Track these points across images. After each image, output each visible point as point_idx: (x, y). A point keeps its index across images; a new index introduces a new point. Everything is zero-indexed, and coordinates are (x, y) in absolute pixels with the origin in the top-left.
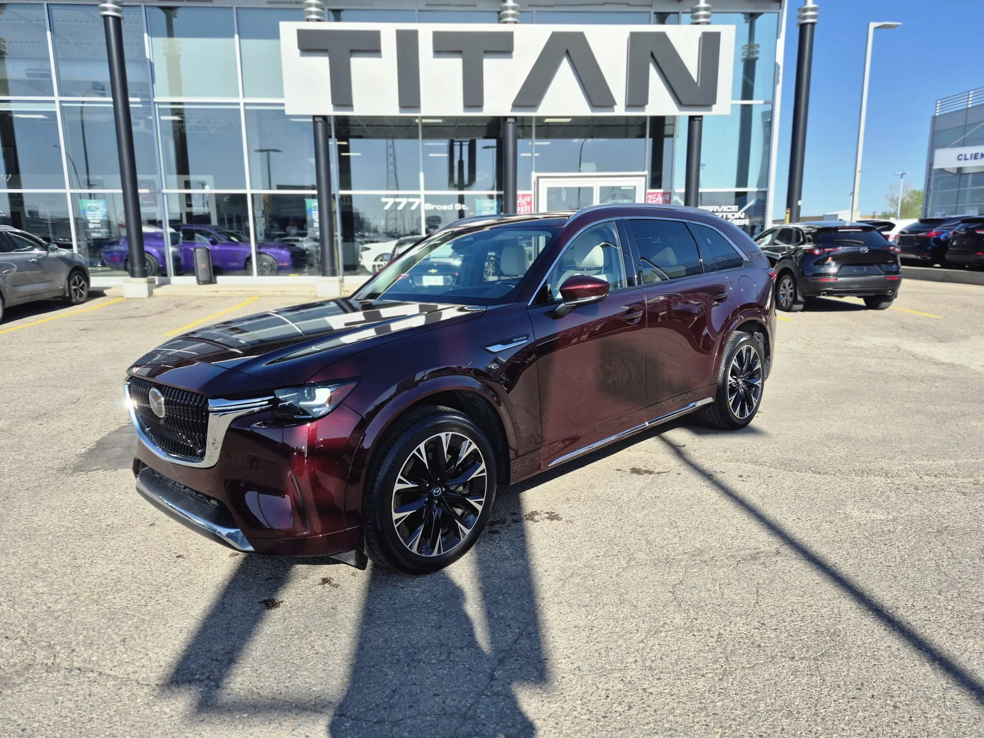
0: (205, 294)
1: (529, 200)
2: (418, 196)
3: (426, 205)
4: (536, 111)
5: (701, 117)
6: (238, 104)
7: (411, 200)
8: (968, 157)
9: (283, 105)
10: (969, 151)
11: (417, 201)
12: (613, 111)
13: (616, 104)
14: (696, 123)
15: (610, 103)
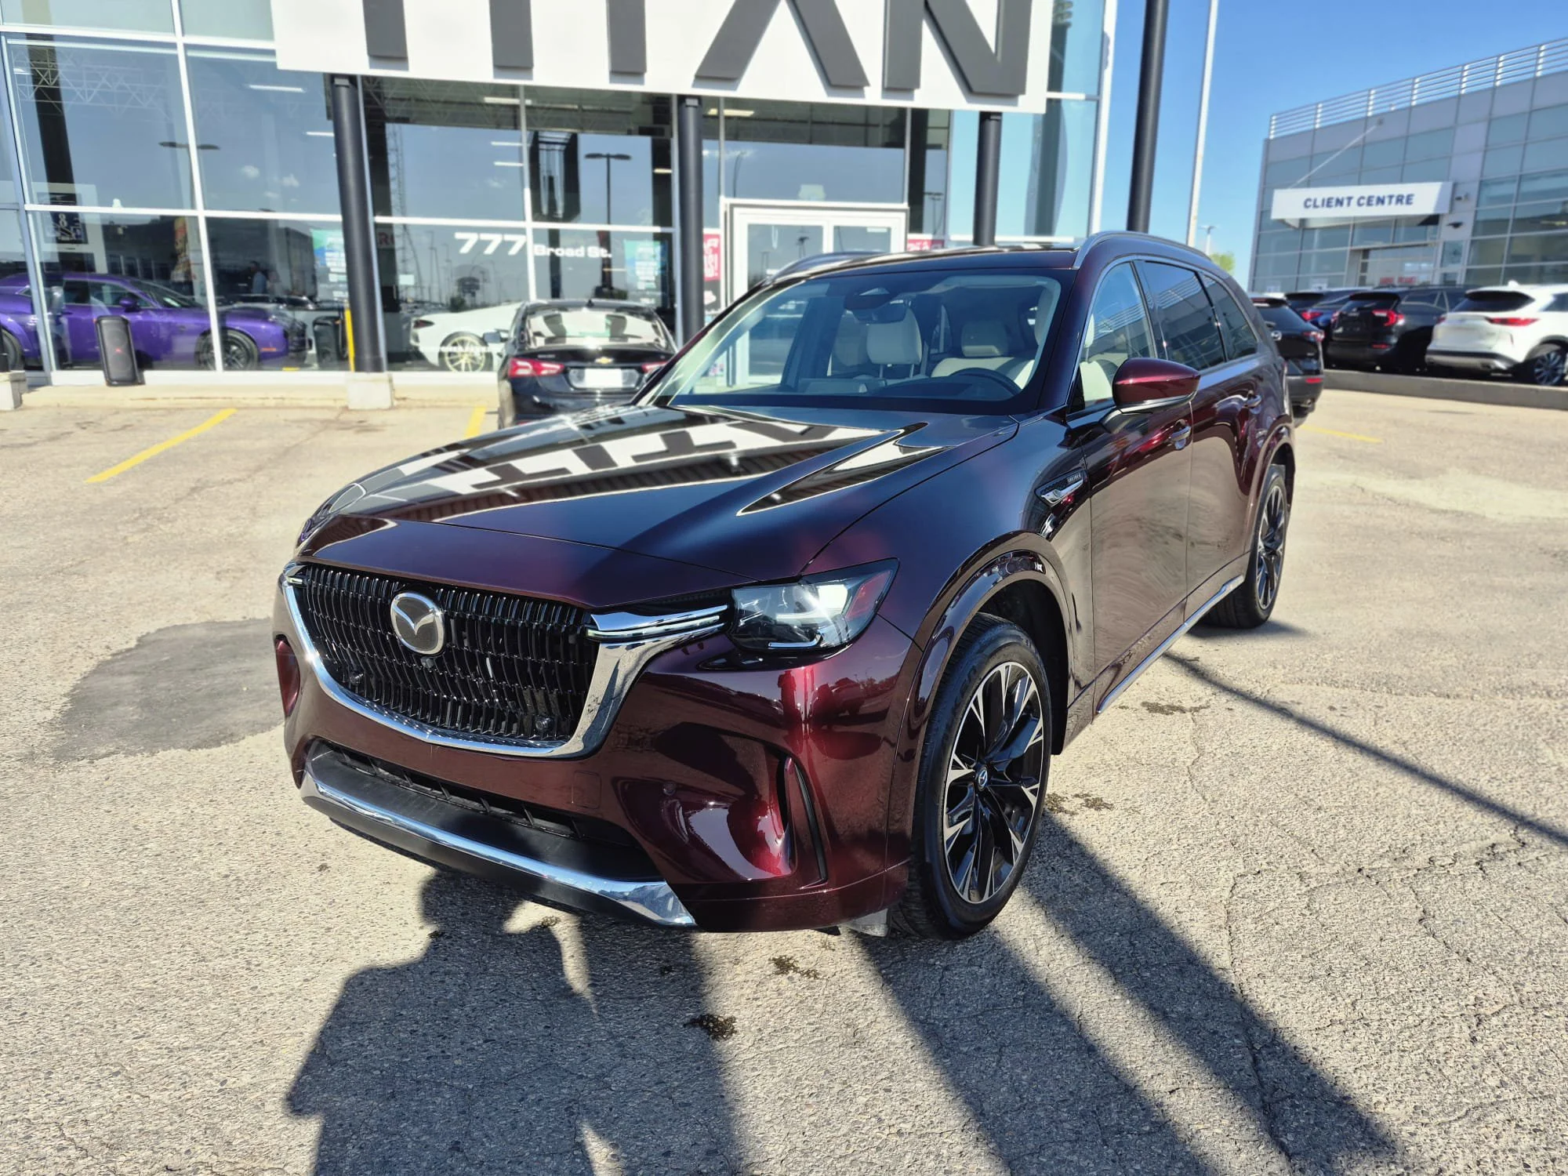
0: (129, 404)
1: (715, 245)
2: (522, 231)
3: (537, 246)
4: (734, 88)
5: (999, 114)
6: (173, 46)
7: (508, 237)
8: (1319, 203)
9: (272, 53)
10: (1320, 193)
11: (519, 240)
12: (862, 96)
13: (868, 84)
14: (992, 125)
15: (858, 82)
